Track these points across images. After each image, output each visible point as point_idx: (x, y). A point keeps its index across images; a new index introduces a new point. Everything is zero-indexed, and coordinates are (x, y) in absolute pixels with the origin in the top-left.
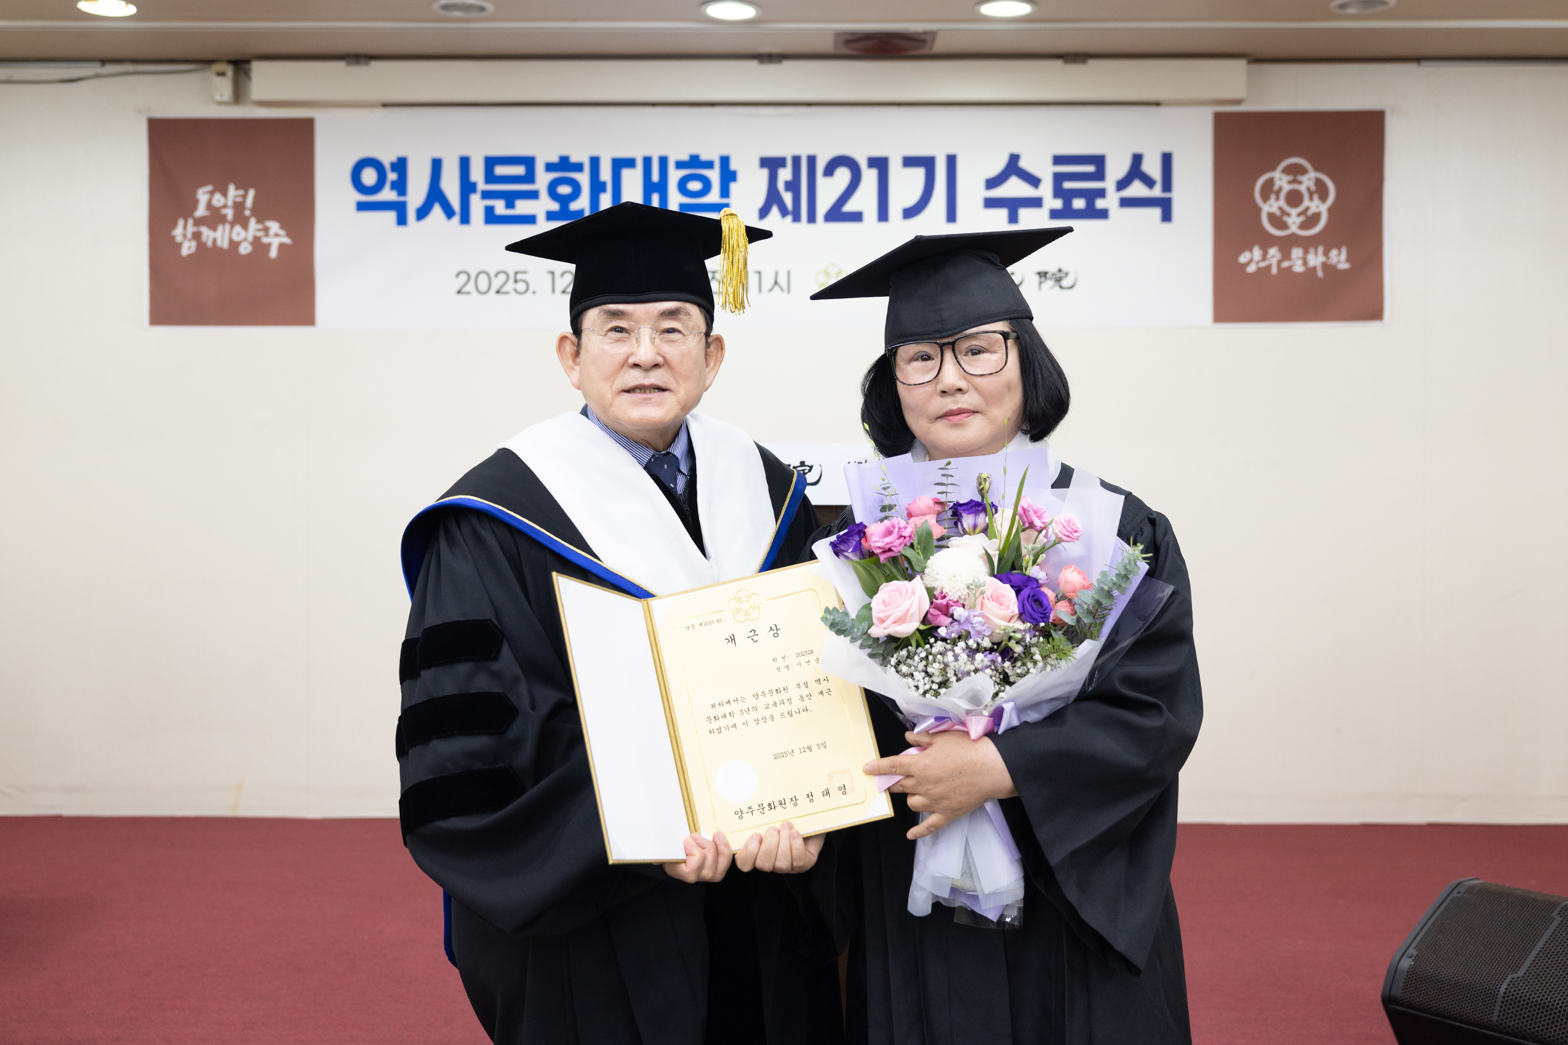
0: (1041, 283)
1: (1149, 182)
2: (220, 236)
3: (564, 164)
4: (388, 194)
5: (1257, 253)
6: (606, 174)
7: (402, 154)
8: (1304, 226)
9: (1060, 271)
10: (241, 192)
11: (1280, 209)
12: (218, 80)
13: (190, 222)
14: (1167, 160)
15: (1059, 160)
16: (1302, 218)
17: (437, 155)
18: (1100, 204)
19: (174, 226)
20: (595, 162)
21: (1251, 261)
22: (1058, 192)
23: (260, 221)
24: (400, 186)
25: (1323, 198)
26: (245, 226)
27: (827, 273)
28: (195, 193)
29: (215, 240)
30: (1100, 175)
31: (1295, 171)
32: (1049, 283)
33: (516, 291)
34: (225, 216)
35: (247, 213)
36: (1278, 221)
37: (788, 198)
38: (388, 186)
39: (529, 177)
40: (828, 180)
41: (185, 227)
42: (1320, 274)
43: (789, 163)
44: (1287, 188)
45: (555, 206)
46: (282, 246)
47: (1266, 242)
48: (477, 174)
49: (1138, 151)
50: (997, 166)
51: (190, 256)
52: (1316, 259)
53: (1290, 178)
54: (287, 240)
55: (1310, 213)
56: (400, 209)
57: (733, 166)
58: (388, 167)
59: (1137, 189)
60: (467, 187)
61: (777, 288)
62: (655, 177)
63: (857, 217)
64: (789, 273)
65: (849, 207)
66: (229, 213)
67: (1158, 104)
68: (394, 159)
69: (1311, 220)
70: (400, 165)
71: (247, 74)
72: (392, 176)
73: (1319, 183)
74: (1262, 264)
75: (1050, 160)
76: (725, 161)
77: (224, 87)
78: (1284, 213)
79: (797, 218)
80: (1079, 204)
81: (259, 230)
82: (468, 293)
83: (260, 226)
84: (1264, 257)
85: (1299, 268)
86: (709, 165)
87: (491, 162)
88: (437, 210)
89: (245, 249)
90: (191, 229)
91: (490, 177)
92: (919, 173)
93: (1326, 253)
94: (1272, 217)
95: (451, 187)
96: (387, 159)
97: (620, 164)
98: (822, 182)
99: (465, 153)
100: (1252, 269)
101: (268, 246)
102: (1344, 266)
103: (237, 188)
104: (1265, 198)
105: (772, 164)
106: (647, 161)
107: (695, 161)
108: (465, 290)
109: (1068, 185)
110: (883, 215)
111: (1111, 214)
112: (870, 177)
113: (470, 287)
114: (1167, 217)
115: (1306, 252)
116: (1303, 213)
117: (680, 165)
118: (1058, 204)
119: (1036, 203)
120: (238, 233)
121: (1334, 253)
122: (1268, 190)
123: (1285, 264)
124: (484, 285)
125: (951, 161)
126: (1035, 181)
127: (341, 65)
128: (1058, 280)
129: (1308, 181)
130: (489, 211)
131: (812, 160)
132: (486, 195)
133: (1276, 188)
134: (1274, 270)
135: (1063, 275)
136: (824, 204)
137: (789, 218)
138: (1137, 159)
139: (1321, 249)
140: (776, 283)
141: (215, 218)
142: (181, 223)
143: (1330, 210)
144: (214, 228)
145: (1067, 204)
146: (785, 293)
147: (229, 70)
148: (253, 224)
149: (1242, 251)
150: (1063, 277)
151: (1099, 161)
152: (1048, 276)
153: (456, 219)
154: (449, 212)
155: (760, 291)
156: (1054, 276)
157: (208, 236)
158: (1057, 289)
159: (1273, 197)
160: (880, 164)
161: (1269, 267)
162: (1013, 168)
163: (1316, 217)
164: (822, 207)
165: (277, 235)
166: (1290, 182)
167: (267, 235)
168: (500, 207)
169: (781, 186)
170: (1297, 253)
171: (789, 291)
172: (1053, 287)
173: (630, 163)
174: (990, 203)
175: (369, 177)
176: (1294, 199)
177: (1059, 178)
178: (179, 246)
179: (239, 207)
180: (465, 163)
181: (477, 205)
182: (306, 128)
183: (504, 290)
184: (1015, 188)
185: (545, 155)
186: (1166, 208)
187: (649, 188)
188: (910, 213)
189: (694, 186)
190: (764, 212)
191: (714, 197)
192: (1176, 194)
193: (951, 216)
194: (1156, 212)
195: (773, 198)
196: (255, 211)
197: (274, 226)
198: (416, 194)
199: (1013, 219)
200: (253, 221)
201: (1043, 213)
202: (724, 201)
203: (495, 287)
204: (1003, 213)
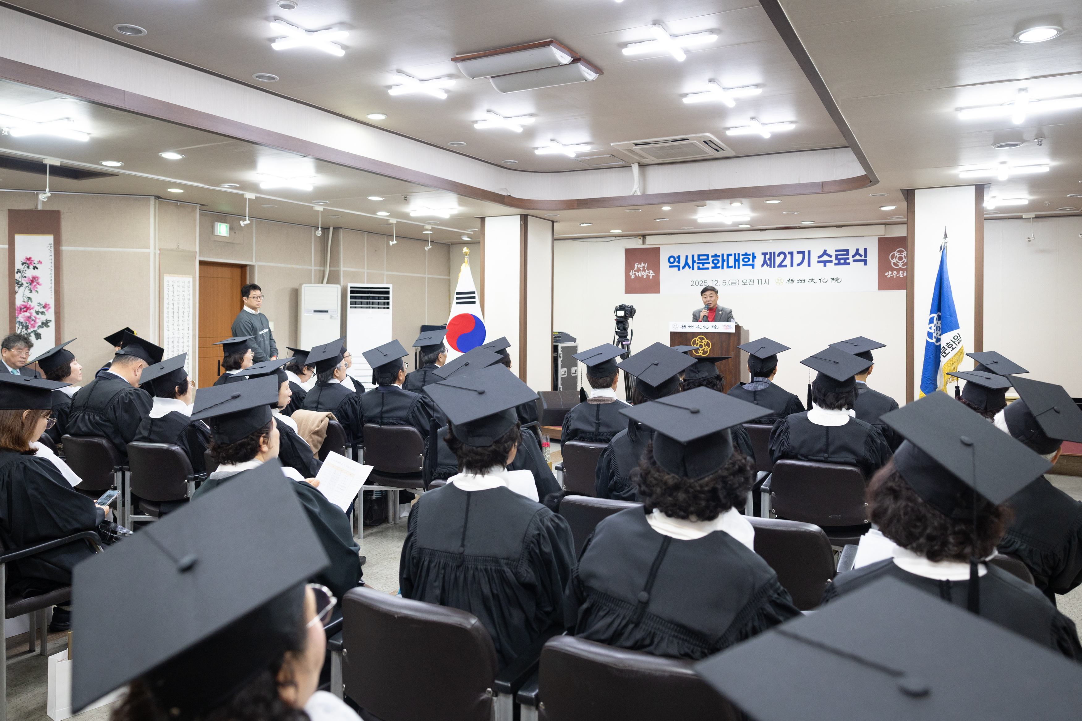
0: (832, 281)
1: (861, 256)
2: (640, 274)
3: (716, 256)
4: (676, 264)
5: (890, 273)
6: (725, 258)
7: (679, 255)
8: (903, 265)
9: (837, 278)
10: (644, 264)
11: (896, 261)
12: (639, 240)
13: (633, 271)
14: (865, 250)
15: (837, 251)
17: (687, 255)
18: (848, 261)
19: (630, 272)
20: (723, 255)
21: (889, 275)
22: (837, 259)
23: (648, 271)
24: (679, 262)
26: (645, 272)
28: (635, 265)
30: (848, 254)
35: (645, 269)
36: (896, 264)
37: (768, 262)
38: (676, 262)
39: (708, 259)
40: (778, 257)
43: (769, 254)
44: (898, 256)
45: (713, 265)
46: (653, 276)
47: (893, 270)
48: (696, 259)
49: (858, 248)
50: (821, 253)
51: (633, 279)
53: (899, 253)
54: (654, 275)
55: (905, 262)
56: (678, 267)
57: (755, 255)
58: (676, 257)
59: (858, 257)
60: (694, 262)
61: (766, 283)
62: (737, 258)
63: (785, 266)
65: (783, 264)
66: (642, 269)
67: (863, 237)
69: (905, 264)
70: (679, 257)
71: (646, 238)
72: (677, 260)
74: (891, 276)
75: (834, 251)
76: (753, 254)
77: (641, 241)
78: (898, 262)
79: (771, 267)
80: (842, 261)
81: (648, 273)
84: (892, 274)
85: (901, 276)
86: (750, 255)
87: (699, 256)
88: (687, 267)
89: (645, 277)
90: (633, 273)
91: (699, 259)
92: (801, 255)
94: (894, 263)
95: (690, 262)
96: (676, 256)
97: (729, 255)
98: (777, 258)
99: (693, 254)
100: (889, 276)
101: (650, 276)
104: (892, 259)
105: (764, 254)
106: (735, 254)
107: (746, 254)
109: (839, 257)
110: (792, 265)
111: (850, 264)
112: (789, 257)
113: (694, 284)
114: (865, 264)
115: (904, 272)
116: (903, 262)
117: (743, 255)
118: (837, 262)
119: (831, 261)
120: (643, 273)
123: (898, 275)
124: (697, 284)
125: (809, 252)
126: (831, 256)
127: (667, 236)
129: (904, 254)
130: (699, 267)
131: (774, 253)
132: (698, 263)
133: (895, 256)
134: (895, 277)
136: (777, 263)
137: (769, 267)
138: (858, 250)
141: (639, 270)
142: (631, 271)
144: (638, 272)
145: (839, 261)
147: (642, 238)
148: (647, 271)
149: (886, 272)
151: (847, 251)
152: (834, 279)
153: (691, 269)
154: (690, 267)
155: (762, 284)
156: (836, 280)
157: (637, 274)
159: (894, 258)
160: (791, 253)
161: (894, 276)
162: (825, 253)
164: (777, 264)
165: (652, 274)
167: (650, 274)
168: (701, 266)
169: (767, 259)
170: (901, 272)
171: (769, 284)
172: (835, 282)
173: (731, 255)
174: (819, 262)
175: (672, 260)
176: (900, 259)
177: (837, 255)
178: (631, 276)
179: (644, 267)
180: (693, 256)
181: (696, 265)
182: (658, 249)
184: (825, 258)
185: (711, 254)
186: (865, 262)
187: (735, 260)
188: (798, 265)
189: (746, 260)
190: (763, 266)
191: (751, 262)
192: (868, 259)
193: (809, 265)
194: (863, 263)
195: (765, 262)
196: (647, 268)
197: (651, 271)
198: (682, 263)
199: (825, 266)
200: (647, 270)
201: (833, 264)
202: (753, 263)
203: (699, 284)
204: (822, 264)
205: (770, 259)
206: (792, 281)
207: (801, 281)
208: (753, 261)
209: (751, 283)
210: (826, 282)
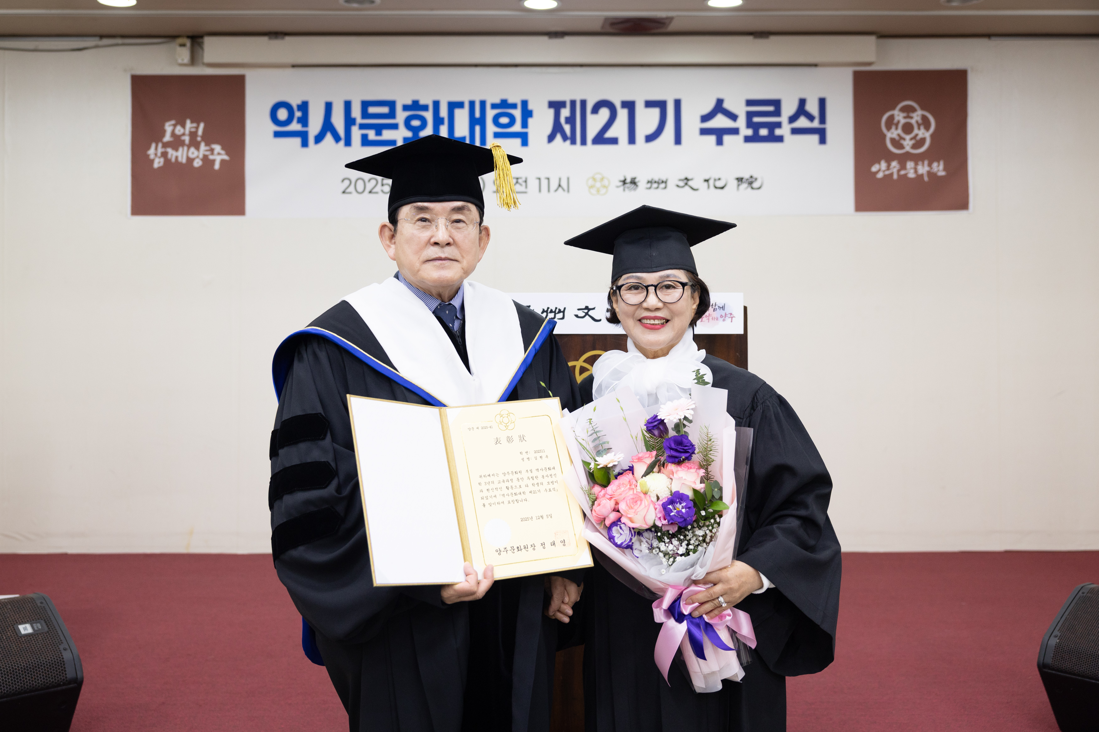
0: (739, 185)
1: (811, 118)
2: (180, 155)
3: (416, 105)
4: (295, 126)
5: (883, 165)
6: (444, 112)
7: (305, 99)
8: (914, 147)
9: (751, 177)
10: (195, 125)
11: (899, 135)
12: (180, 49)
13: (160, 145)
14: (822, 102)
15: (750, 103)
16: (913, 142)
17: (329, 100)
18: (778, 132)
19: (149, 148)
20: (436, 104)
21: (879, 170)
22: (750, 124)
23: (207, 144)
24: (304, 121)
25: (927, 128)
26: (198, 148)
27: (594, 179)
28: (164, 125)
29: (177, 157)
30: (777, 113)
31: (908, 110)
32: (744, 186)
33: (382, 191)
34: (184, 141)
35: (199, 139)
36: (897, 143)
37: (567, 128)
38: (295, 121)
39: (392, 114)
40: (594, 116)
41: (156, 149)
42: (926, 179)
43: (568, 105)
44: (903, 121)
45: (409, 134)
46: (223, 161)
47: (890, 157)
48: (356, 112)
49: (803, 96)
50: (708, 107)
51: (159, 168)
52: (923, 169)
53: (905, 115)
54: (226, 157)
55: (918, 138)
56: (304, 137)
57: (530, 107)
58: (295, 108)
59: (802, 122)
60: (349, 122)
61: (560, 189)
62: (477, 114)
63: (614, 141)
64: (568, 179)
65: (609, 134)
66: (187, 139)
67: (816, 65)
68: (299, 102)
69: (919, 143)
70: (304, 107)
71: (201, 45)
72: (298, 114)
73: (924, 118)
74: (887, 173)
75: (743, 103)
76: (525, 103)
77: (184, 54)
78: (902, 138)
79: (573, 142)
80: (764, 132)
81: (207, 151)
82: (350, 193)
83: (208, 148)
84: (888, 168)
85: (912, 175)
86: (514, 106)
87: (365, 105)
88: (329, 137)
89: (197, 163)
90: (160, 150)
91: (365, 114)
92: (656, 112)
93: (930, 165)
94: (893, 140)
95: (338, 121)
96: (295, 103)
97: (453, 106)
98: (590, 118)
99: (348, 98)
100: (880, 175)
101: (214, 161)
102: (942, 173)
103: (192, 122)
104: (889, 128)
105: (556, 106)
106: (472, 104)
107: (504, 104)
108: (348, 191)
109: (756, 119)
110: (632, 140)
111: (786, 139)
112: (623, 114)
113: (352, 189)
114: (823, 141)
115: (916, 164)
116: (914, 138)
117: (494, 106)
118: (750, 132)
119: (735, 131)
120: (193, 153)
121: (935, 165)
122: (891, 123)
123: (903, 172)
124: (360, 188)
125: (678, 103)
126: (733, 117)
127: (265, 39)
128: (750, 183)
129: (917, 117)
130: (364, 138)
131: (583, 103)
132: (362, 127)
133: (895, 121)
134: (895, 176)
135: (754, 180)
136: (592, 132)
137: (568, 142)
138: (802, 102)
139: (926, 162)
140: (560, 186)
141: (177, 143)
142: (153, 146)
143: (932, 136)
144: (177, 150)
145: (756, 132)
146: (566, 193)
147: (188, 42)
148: (203, 147)
149: (873, 164)
150: (754, 181)
151: (777, 103)
152: (744, 180)
153: (342, 143)
154: (337, 138)
155: (549, 191)
156: (748, 181)
157: (172, 155)
158: (749, 189)
159: (894, 127)
160: (630, 106)
161: (892, 174)
163: (923, 141)
164: (591, 134)
165: (219, 154)
166: (905, 118)
167: (212, 154)
168: (372, 135)
169: (562, 120)
170: (910, 165)
171: (568, 191)
172: (747, 188)
173: (460, 105)
174: (704, 132)
175: (282, 114)
176: (908, 128)
177: (750, 115)
178: (152, 161)
179: (193, 135)
180: (348, 105)
181: (356, 133)
182: (240, 80)
183: (374, 190)
184: (720, 121)
185: (402, 99)
186: (822, 135)
187: (473, 122)
188: (650, 138)
189: (504, 120)
190: (551, 138)
191: (517, 128)
192: (830, 127)
193: (678, 140)
194: (816, 138)
195: (557, 128)
196: (204, 138)
197: (217, 148)
198: (315, 126)
199: (720, 142)
200: (203, 145)
201: (740, 138)
202: (524, 130)
203: (368, 189)
204: (713, 138)
205: (571, 120)
206: (633, 182)
207: (655, 185)
208: (525, 125)
209: (518, 188)
210: (722, 188)
